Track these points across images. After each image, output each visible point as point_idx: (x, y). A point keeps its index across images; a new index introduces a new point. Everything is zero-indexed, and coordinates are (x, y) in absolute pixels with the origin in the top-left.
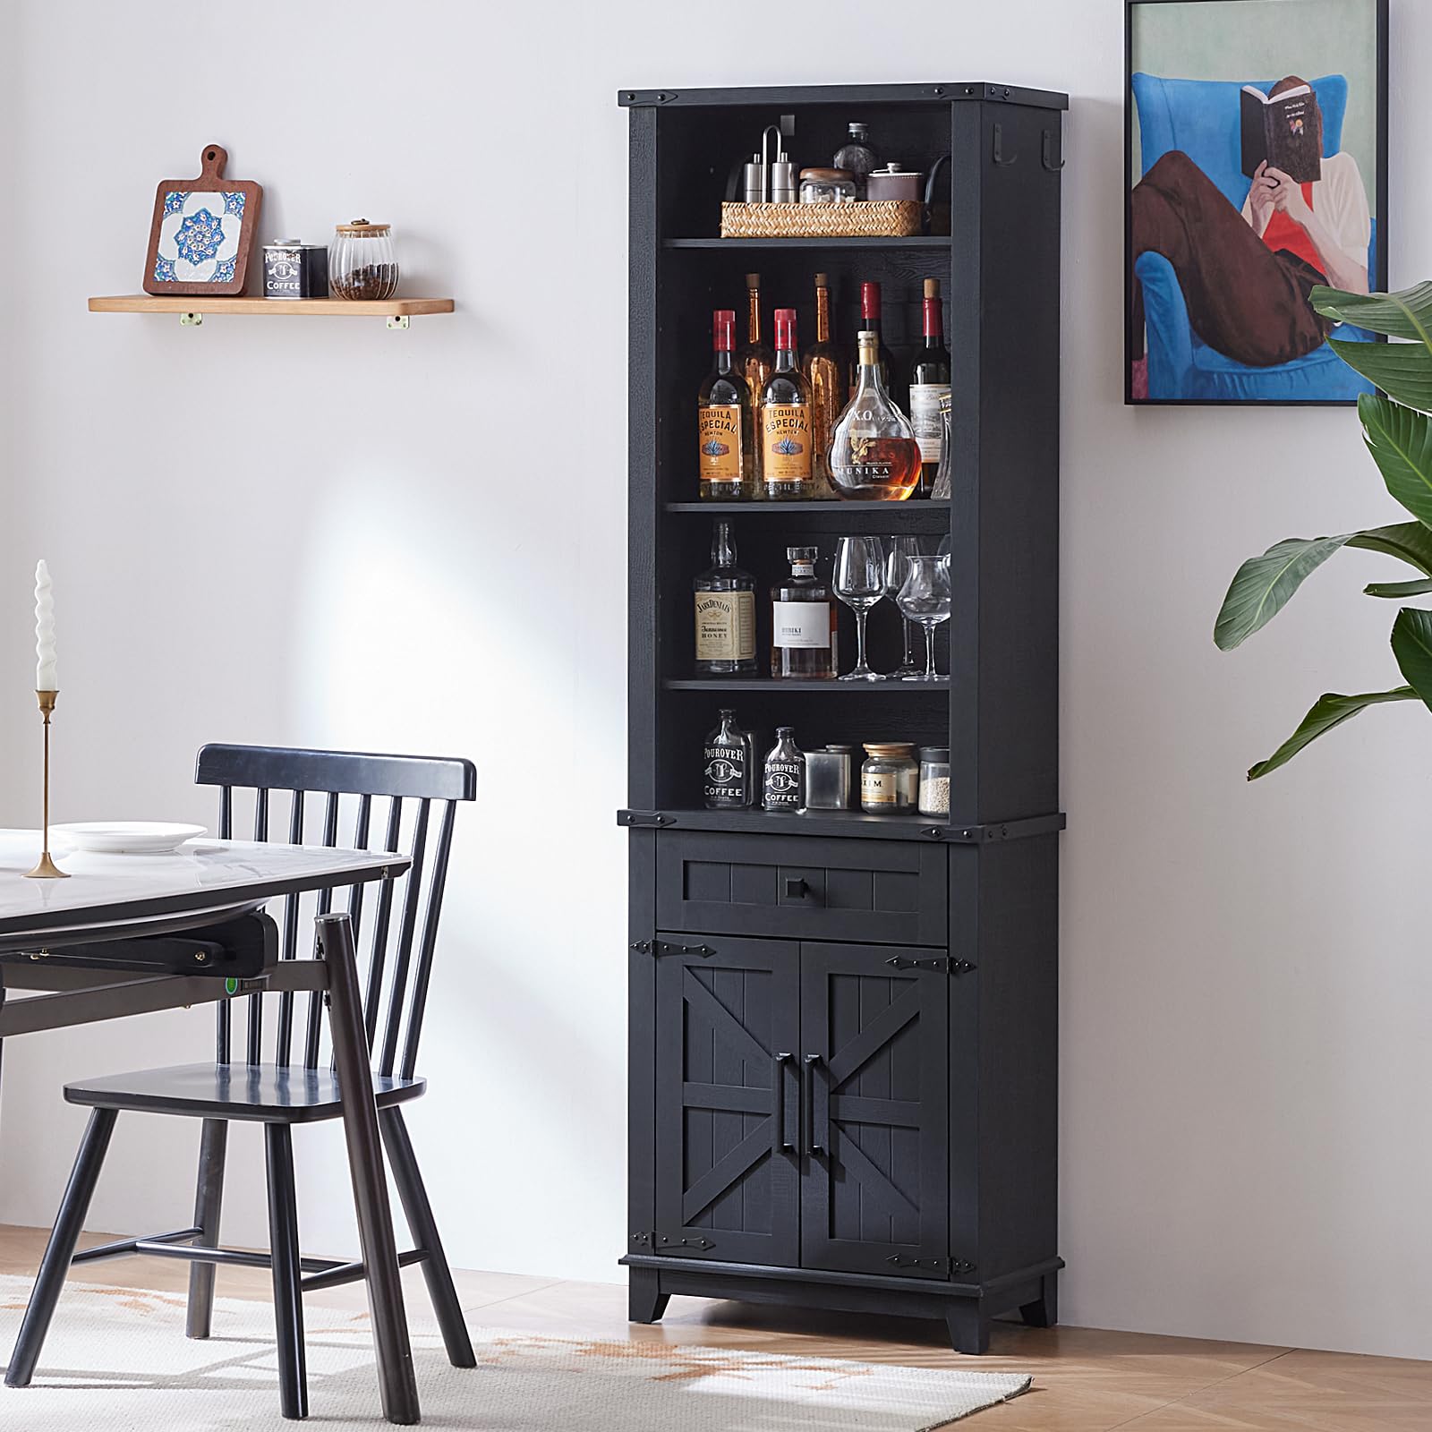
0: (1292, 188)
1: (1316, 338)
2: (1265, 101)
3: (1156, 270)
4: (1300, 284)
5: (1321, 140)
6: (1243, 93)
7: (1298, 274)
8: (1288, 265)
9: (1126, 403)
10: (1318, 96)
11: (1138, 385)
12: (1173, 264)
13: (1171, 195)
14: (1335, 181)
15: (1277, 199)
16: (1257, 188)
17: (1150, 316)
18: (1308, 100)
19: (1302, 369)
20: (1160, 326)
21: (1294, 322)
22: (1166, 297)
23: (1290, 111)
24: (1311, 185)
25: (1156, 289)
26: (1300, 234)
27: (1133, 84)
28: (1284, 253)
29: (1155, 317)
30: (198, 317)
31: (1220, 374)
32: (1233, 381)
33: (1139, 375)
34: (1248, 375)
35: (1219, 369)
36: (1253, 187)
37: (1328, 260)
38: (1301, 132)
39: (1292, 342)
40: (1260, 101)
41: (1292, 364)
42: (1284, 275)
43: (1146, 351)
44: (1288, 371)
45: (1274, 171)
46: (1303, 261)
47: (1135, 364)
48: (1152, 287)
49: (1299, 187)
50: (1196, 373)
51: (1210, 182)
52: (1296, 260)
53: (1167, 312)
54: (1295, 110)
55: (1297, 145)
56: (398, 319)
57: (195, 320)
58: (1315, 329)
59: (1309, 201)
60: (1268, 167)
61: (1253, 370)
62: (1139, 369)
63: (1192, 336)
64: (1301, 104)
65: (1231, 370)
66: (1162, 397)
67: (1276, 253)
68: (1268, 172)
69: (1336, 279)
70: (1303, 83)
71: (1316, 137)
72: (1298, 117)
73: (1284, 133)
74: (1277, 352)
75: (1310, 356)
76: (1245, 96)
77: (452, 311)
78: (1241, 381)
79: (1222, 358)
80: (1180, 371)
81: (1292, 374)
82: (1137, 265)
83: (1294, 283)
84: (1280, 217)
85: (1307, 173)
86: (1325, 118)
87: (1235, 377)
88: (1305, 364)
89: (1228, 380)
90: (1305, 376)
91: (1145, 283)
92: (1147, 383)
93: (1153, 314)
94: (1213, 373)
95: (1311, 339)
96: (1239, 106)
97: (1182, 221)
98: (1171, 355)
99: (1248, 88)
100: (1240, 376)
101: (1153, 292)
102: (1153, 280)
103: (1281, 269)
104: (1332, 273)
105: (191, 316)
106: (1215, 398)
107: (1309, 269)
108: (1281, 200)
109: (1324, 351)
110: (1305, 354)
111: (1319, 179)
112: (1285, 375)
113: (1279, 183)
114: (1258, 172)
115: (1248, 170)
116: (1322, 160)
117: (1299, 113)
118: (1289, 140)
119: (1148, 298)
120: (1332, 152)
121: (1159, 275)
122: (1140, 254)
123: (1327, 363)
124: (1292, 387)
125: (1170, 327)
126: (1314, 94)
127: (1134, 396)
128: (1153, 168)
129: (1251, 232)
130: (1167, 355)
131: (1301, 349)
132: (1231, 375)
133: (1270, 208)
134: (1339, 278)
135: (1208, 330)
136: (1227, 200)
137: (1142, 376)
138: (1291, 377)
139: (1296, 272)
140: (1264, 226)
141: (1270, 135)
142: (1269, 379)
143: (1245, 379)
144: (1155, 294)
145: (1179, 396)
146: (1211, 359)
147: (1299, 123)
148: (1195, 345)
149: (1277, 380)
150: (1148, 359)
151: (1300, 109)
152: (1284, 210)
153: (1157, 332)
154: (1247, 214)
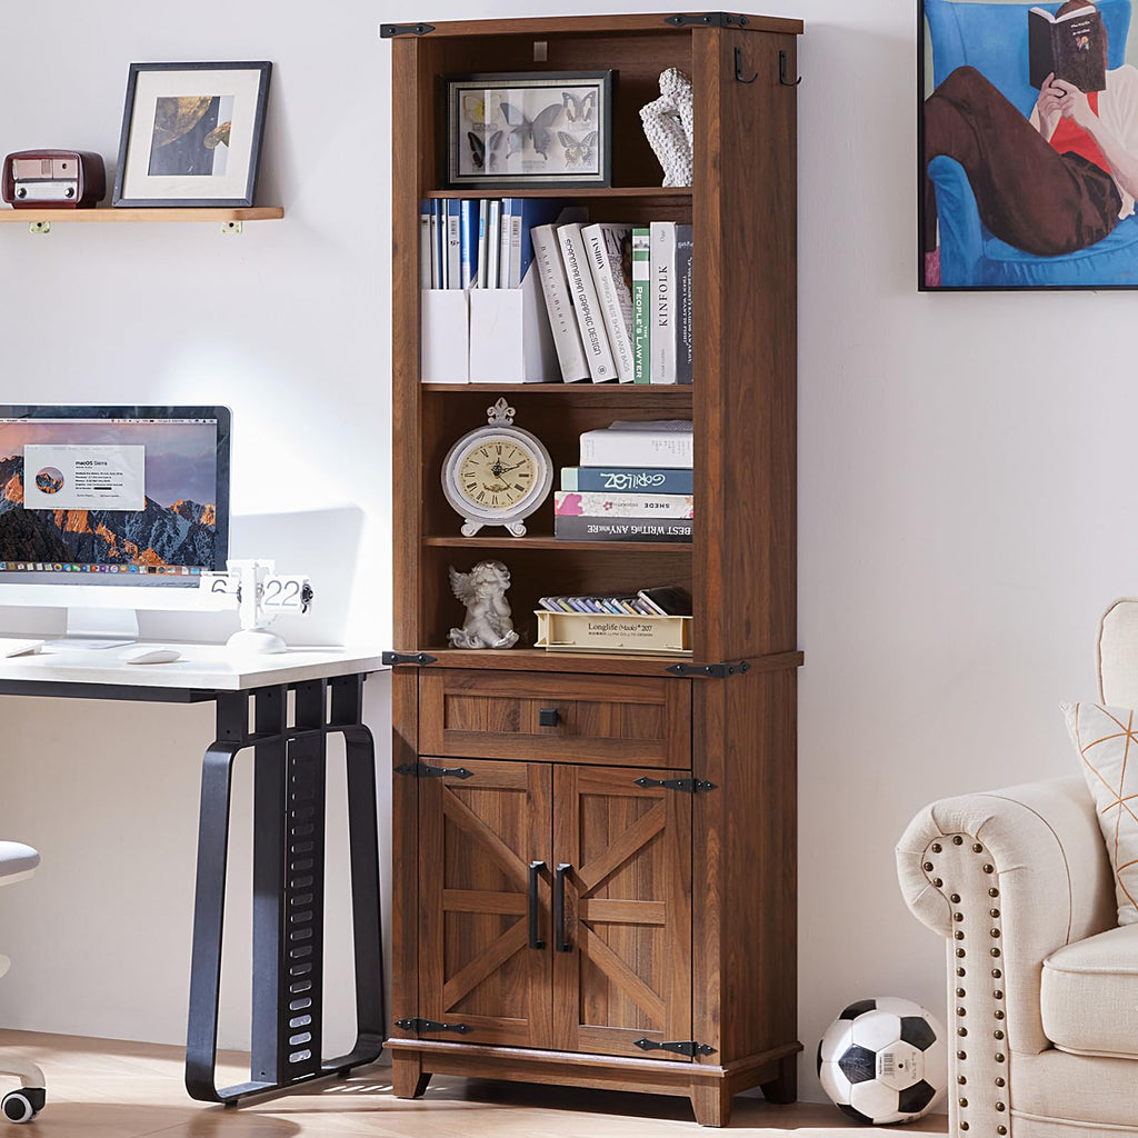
0: (1078, 98)
1: (1101, 230)
2: (1052, 20)
3: (946, 172)
4: (1085, 180)
5: (1106, 54)
6: (1031, 14)
7: (1084, 173)
8: (1074, 165)
9: (919, 290)
10: (1102, 14)
11: (931, 274)
12: (964, 166)
13: (962, 106)
14: (1120, 89)
15: (1064, 107)
16: (1045, 98)
17: (942, 212)
18: (1094, 19)
19: (1089, 257)
20: (953, 223)
21: (1080, 218)
22: (957, 196)
23: (1076, 29)
24: (1096, 95)
25: (948, 188)
26: (1086, 138)
27: (926, 8)
28: (1070, 155)
29: (946, 213)
30: (46, 226)
31: (1009, 263)
32: (1022, 269)
33: (931, 265)
34: (1037, 264)
35: (1007, 259)
36: (1040, 98)
37: (1113, 160)
38: (1087, 47)
39: (1079, 235)
40: (1047, 21)
41: (1079, 253)
42: (1071, 175)
43: (938, 244)
44: (1075, 260)
45: (1062, 83)
46: (1088, 161)
47: (928, 256)
48: (944, 187)
49: (1085, 95)
50: (985, 262)
51: (999, 93)
52: (1081, 161)
53: (959, 209)
54: (1081, 28)
55: (1083, 59)
56: (231, 225)
57: (44, 228)
58: (1101, 222)
59: (1094, 108)
60: (1055, 79)
61: (1040, 260)
62: (932, 259)
63: (983, 231)
64: (1087, 23)
65: (1020, 260)
66: (955, 284)
67: (1063, 155)
68: (1055, 84)
69: (1120, 177)
70: (1090, 4)
71: (1101, 52)
72: (1084, 34)
73: (1070, 48)
74: (1064, 243)
75: (1095, 246)
76: (1033, 17)
77: (282, 217)
78: (1030, 270)
79: (1012, 249)
80: (971, 259)
81: (1079, 262)
82: (930, 168)
83: (1081, 181)
84: (1067, 124)
85: (1092, 82)
86: (1110, 35)
87: (1025, 266)
88: (1092, 253)
89: (1017, 269)
90: (1091, 262)
91: (936, 182)
92: (939, 272)
93: (944, 211)
94: (1002, 262)
95: (1097, 231)
96: (1027, 26)
97: (973, 128)
98: (962, 247)
99: (1035, 10)
100: (1028, 265)
101: (945, 191)
102: (945, 181)
103: (1067, 170)
104: (1117, 172)
105: (39, 225)
106: (1005, 285)
107: (1095, 169)
108: (1068, 107)
109: (1110, 241)
110: (1091, 243)
111: (1104, 88)
112: (1072, 264)
113: (1066, 93)
114: (1046, 83)
115: (1036, 80)
116: (1107, 72)
117: (1085, 31)
118: (1075, 55)
119: (941, 198)
120: (1117, 64)
121: (950, 176)
122: (932, 158)
123: (1112, 252)
124: (1078, 274)
125: (961, 223)
126: (1099, 14)
127: (927, 284)
128: (945, 82)
129: (1039, 137)
130: (958, 247)
131: (1087, 240)
132: (1020, 264)
133: (1057, 115)
134: (1124, 177)
135: (997, 223)
136: (1016, 110)
137: (934, 266)
138: (1078, 266)
139: (1082, 171)
140: (1051, 130)
141: (1057, 50)
142: (1057, 267)
143: (1033, 267)
144: (948, 194)
145: (970, 283)
146: (1001, 250)
147: (1085, 39)
148: (985, 238)
149: (1063, 268)
150: (940, 251)
151: (1086, 27)
152: (1071, 117)
153: (949, 226)
154: (1035, 121)
